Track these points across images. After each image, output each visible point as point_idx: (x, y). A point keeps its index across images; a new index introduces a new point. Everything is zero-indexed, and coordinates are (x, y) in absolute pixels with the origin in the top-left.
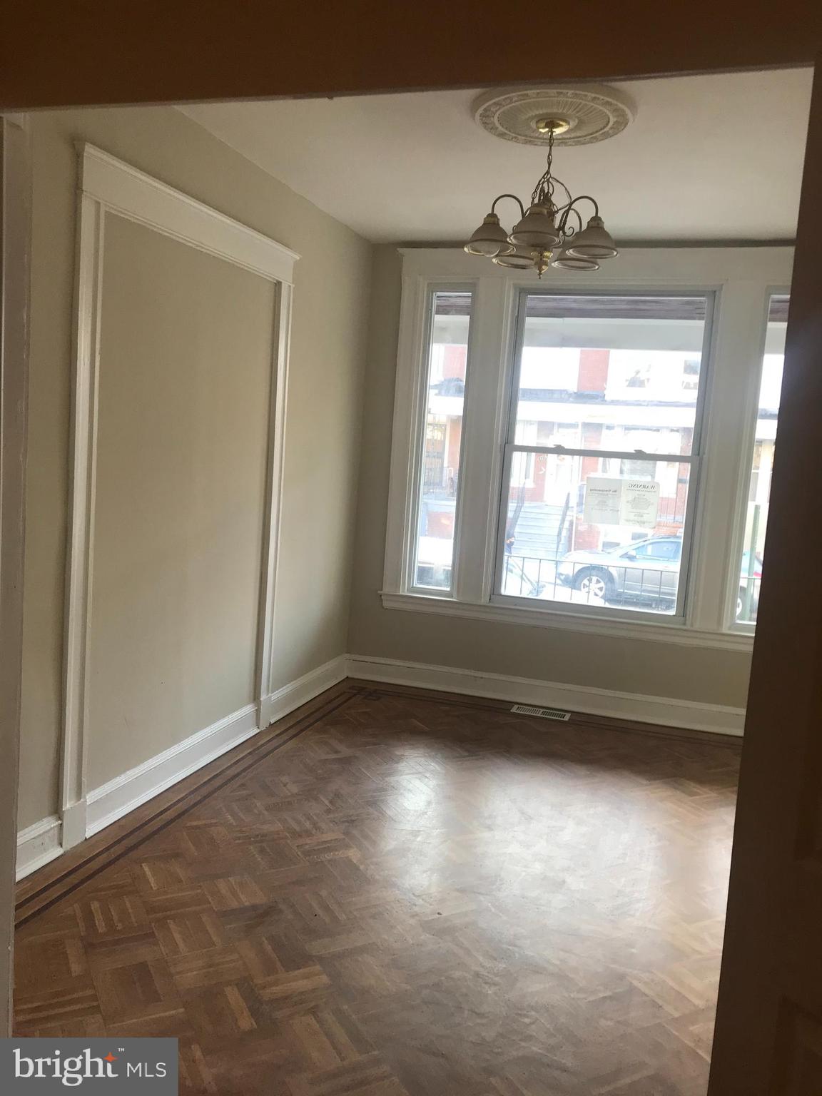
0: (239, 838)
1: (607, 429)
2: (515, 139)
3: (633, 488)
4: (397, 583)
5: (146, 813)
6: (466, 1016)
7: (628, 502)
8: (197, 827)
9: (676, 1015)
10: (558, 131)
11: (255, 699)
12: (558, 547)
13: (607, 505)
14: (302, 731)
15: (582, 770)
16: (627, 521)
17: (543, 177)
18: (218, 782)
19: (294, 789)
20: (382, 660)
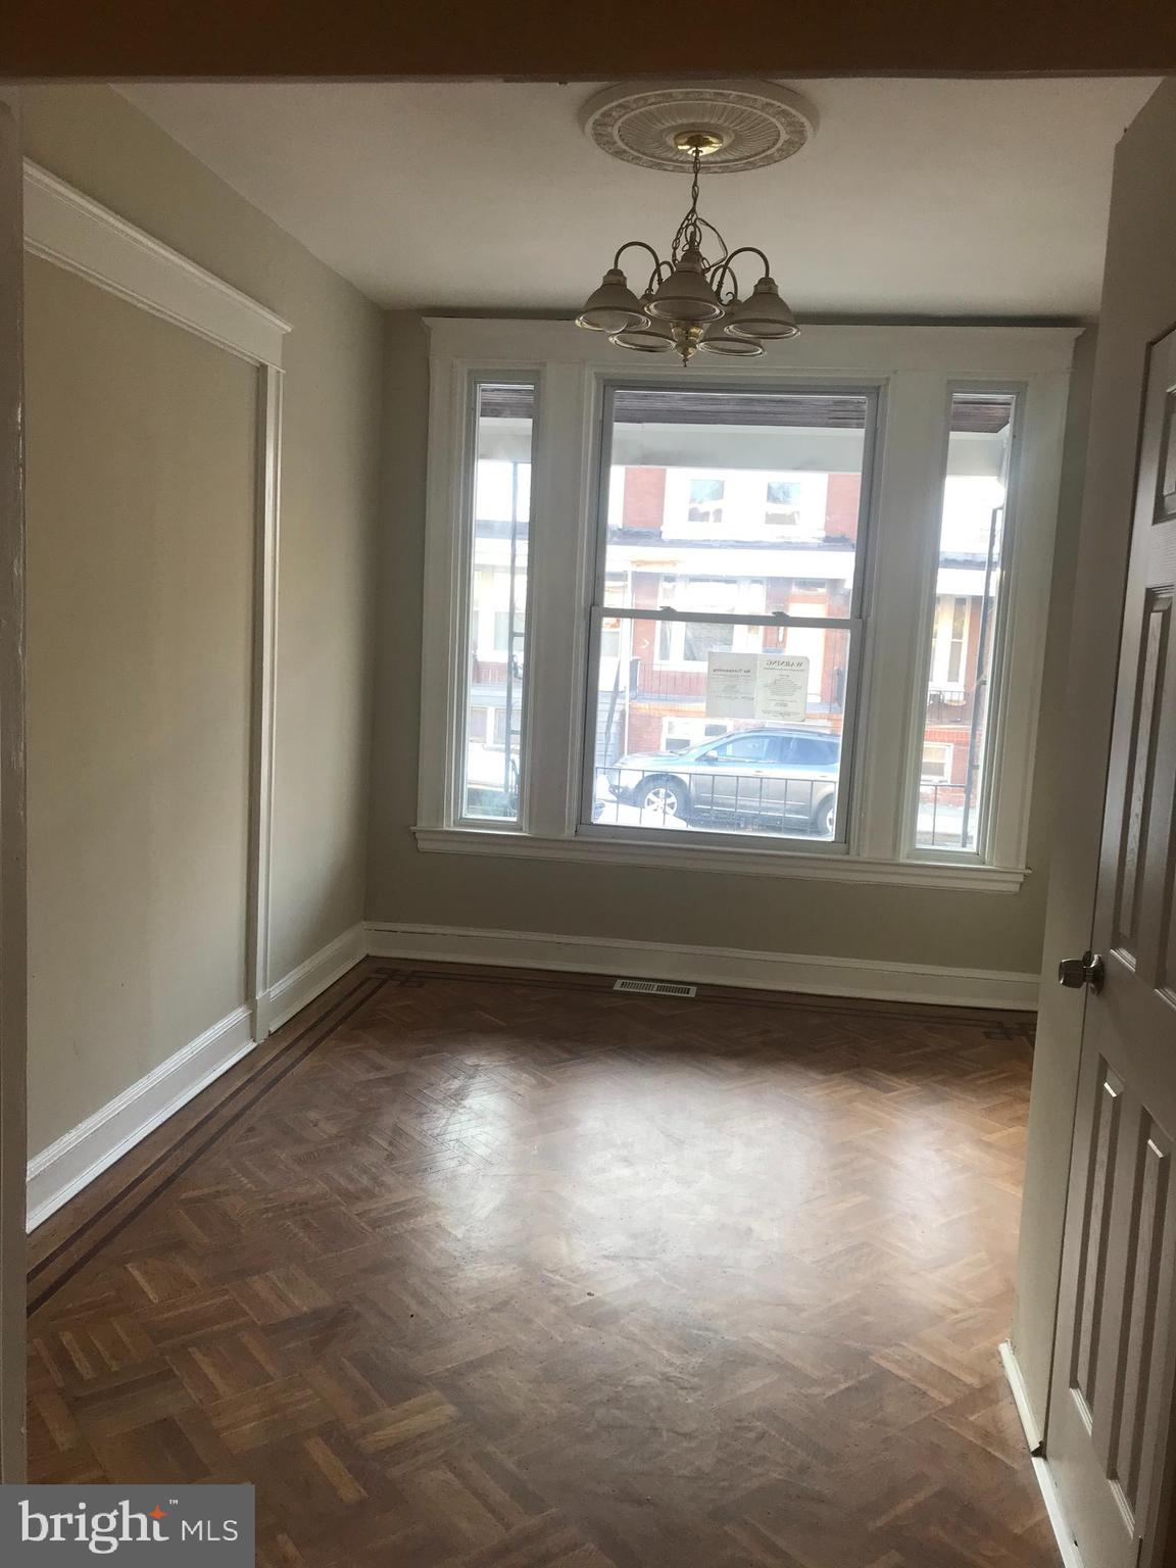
0: (267, 1210)
1: (665, 580)
2: (635, 160)
3: (771, 666)
4: (438, 813)
5: (111, 1184)
6: (665, 1439)
7: (766, 686)
8: (199, 1199)
9: (948, 1402)
10: (706, 150)
11: (247, 999)
12: (607, 748)
13: (737, 692)
14: (322, 1039)
15: (733, 1068)
16: (765, 712)
17: (687, 218)
18: (213, 1128)
19: (331, 1129)
20: (418, 928)
